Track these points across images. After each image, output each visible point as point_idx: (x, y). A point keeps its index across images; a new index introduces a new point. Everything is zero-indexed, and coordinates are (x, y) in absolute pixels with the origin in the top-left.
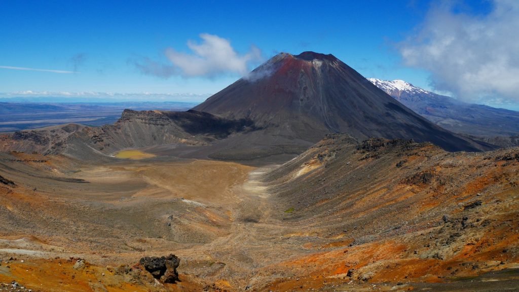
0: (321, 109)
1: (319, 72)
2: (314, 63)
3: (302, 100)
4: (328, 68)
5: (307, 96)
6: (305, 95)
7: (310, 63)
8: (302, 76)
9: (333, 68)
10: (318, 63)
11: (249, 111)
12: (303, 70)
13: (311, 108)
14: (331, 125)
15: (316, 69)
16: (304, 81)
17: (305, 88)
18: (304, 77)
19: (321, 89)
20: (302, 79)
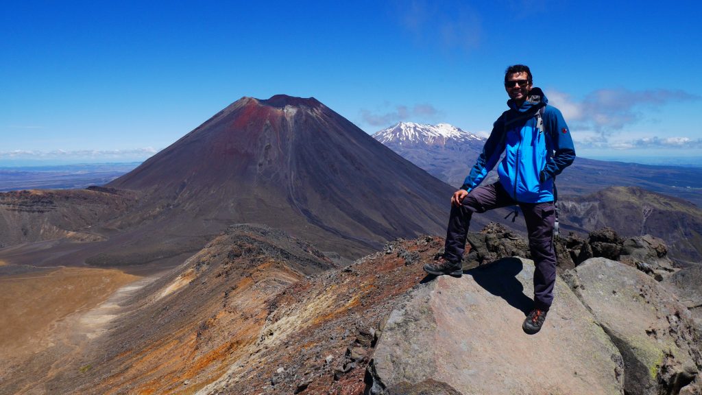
0: (286, 177)
1: (291, 123)
2: (285, 111)
3: (260, 165)
4: (304, 117)
5: (268, 159)
6: (266, 157)
7: (279, 111)
8: (266, 130)
9: (310, 117)
10: (291, 111)
11: (184, 183)
12: (268, 122)
13: (273, 176)
14: (297, 200)
15: (288, 119)
16: (268, 137)
17: (268, 148)
18: (268, 131)
19: (290, 147)
20: (266, 134)
